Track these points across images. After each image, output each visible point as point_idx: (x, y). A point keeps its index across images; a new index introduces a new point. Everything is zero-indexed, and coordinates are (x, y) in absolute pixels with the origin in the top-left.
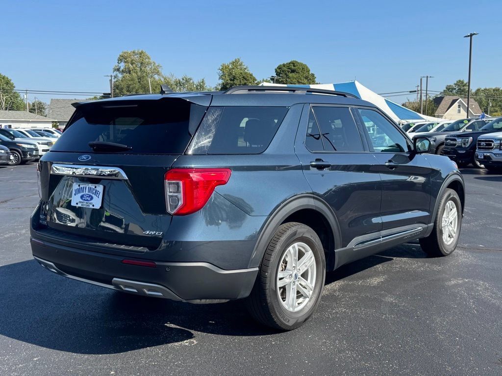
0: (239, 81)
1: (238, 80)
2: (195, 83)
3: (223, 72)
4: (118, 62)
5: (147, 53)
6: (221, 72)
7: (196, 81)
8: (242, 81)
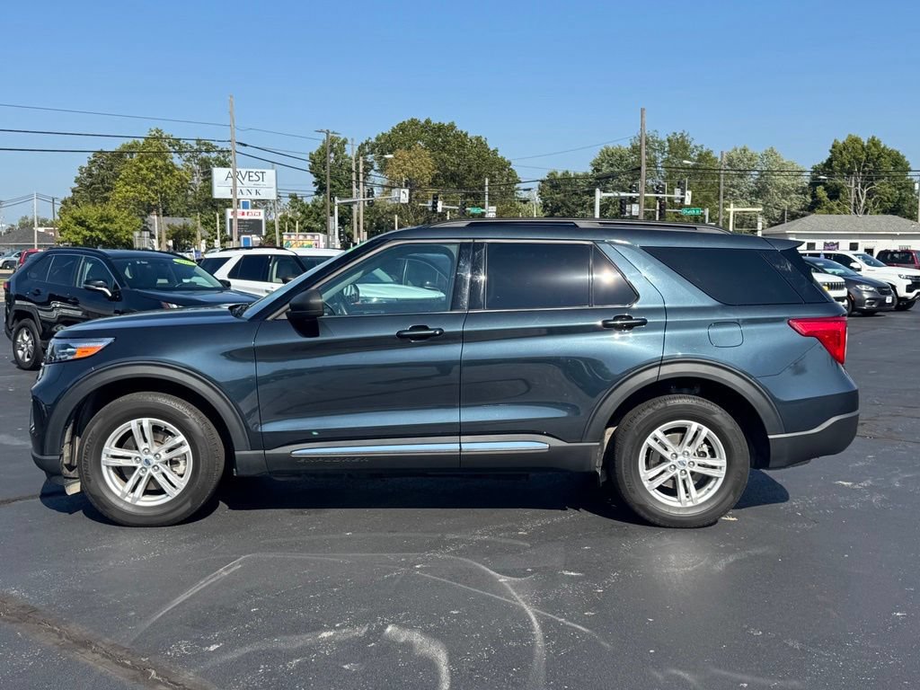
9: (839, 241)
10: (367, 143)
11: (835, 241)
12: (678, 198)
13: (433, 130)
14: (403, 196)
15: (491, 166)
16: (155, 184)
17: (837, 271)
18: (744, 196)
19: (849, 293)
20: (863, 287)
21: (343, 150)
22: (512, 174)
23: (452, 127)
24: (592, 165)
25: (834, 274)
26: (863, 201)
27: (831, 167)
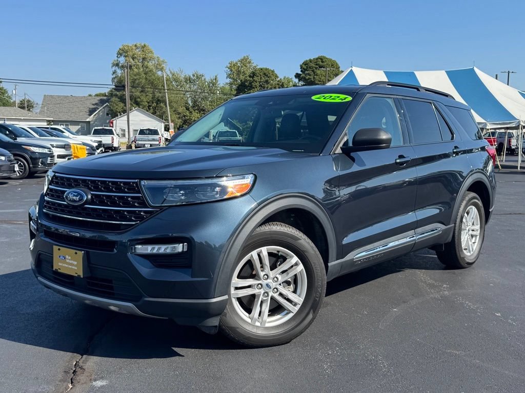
0: (259, 78)
1: (258, 76)
2: (207, 80)
3: (231, 70)
4: (117, 57)
5: (150, 47)
6: (229, 70)
7: (208, 78)
8: (263, 78)
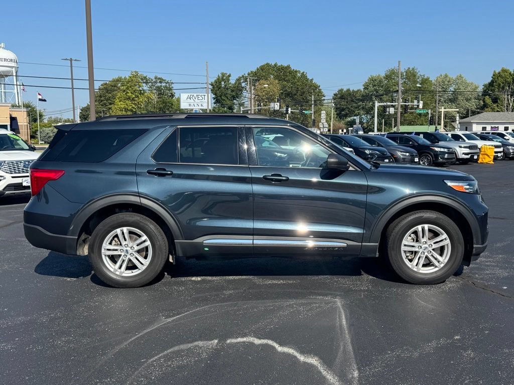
9: (499, 126)
10: (243, 77)
11: (497, 126)
12: (416, 105)
13: (279, 69)
14: (276, 106)
15: (310, 87)
16: (135, 101)
17: (498, 140)
18: (447, 101)
19: (504, 150)
20: (510, 147)
21: (229, 80)
22: (320, 91)
23: (288, 67)
24: (364, 86)
25: (497, 141)
26: (511, 105)
27: (493, 86)
